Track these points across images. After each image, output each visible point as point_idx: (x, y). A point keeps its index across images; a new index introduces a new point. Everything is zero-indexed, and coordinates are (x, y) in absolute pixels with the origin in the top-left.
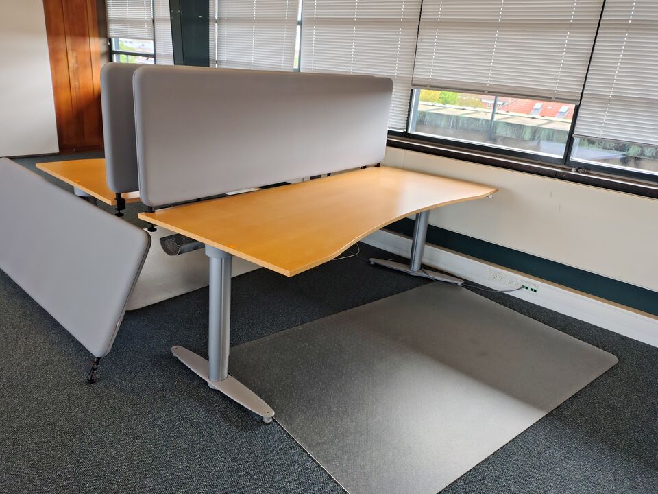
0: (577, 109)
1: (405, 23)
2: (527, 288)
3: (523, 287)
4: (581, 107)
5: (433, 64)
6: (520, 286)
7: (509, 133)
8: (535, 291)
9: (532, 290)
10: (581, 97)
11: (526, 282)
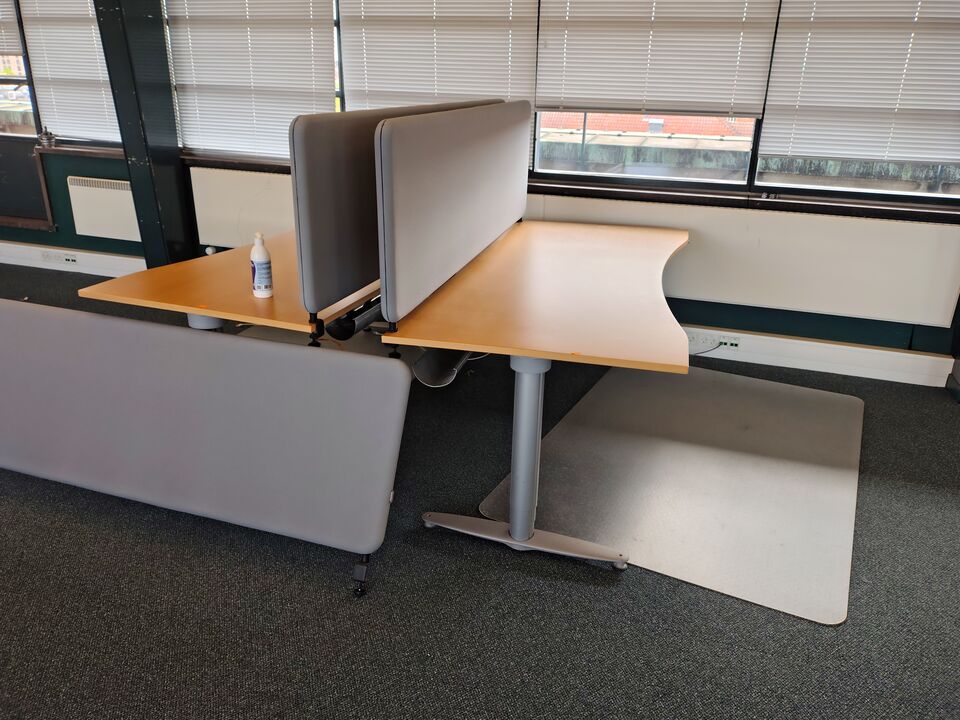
0: (759, 124)
1: (517, 22)
2: (726, 344)
3: (721, 343)
4: (764, 121)
5: (564, 78)
6: (718, 342)
7: (605, 158)
8: (736, 345)
9: (732, 345)
10: (764, 109)
11: (724, 337)
